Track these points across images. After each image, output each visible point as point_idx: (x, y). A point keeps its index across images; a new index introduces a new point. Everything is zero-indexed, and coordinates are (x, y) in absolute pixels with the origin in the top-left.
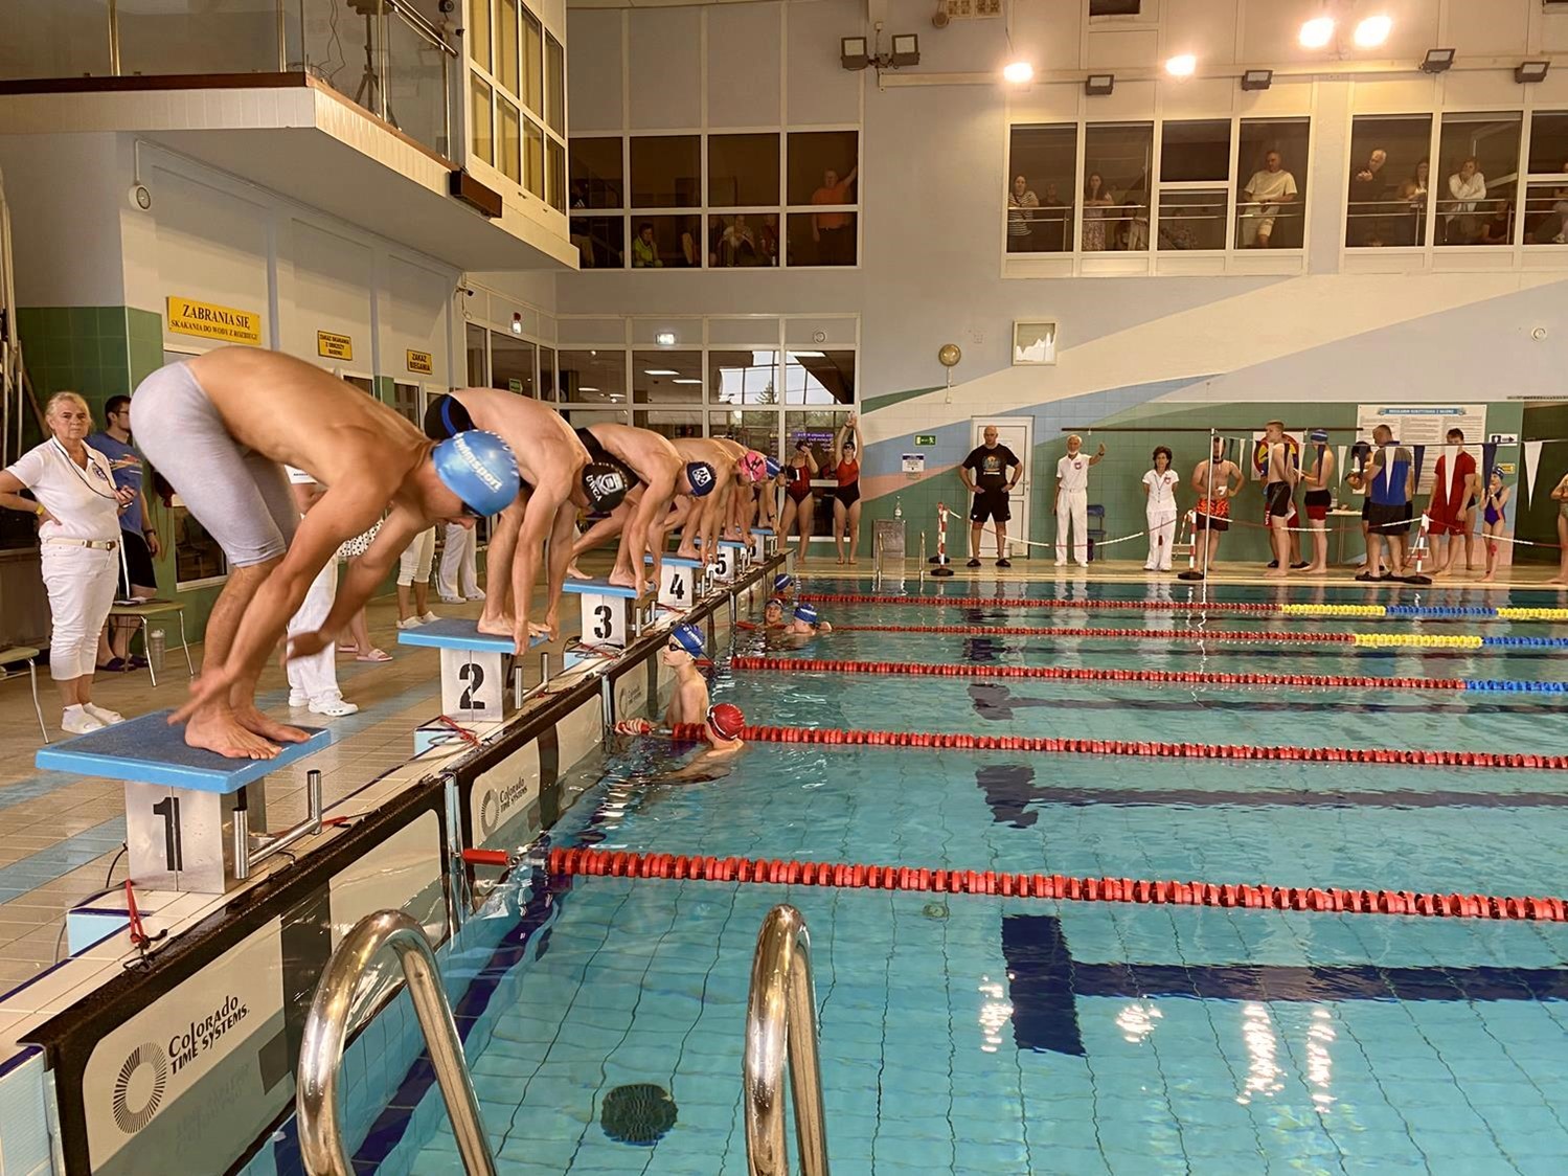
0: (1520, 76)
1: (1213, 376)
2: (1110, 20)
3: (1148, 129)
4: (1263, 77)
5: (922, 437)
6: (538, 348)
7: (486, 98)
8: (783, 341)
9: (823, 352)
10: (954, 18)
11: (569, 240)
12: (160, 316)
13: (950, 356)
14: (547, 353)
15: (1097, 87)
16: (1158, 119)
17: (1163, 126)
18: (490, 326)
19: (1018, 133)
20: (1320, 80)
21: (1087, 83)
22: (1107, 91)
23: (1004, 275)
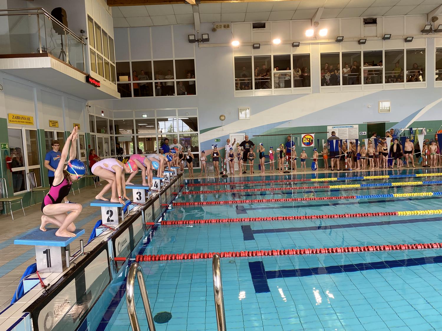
0: (360, 43)
1: (290, 120)
2: (258, 30)
3: (270, 57)
4: (297, 44)
5: (217, 140)
6: (108, 120)
7: (94, 55)
8: (177, 115)
9: (189, 118)
10: (218, 29)
11: (117, 91)
12: (6, 119)
13: (223, 118)
14: (111, 121)
15: (256, 47)
16: (272, 54)
17: (274, 56)
18: (95, 115)
19: (236, 59)
20: (312, 44)
21: (253, 46)
22: (259, 48)
23: (235, 96)
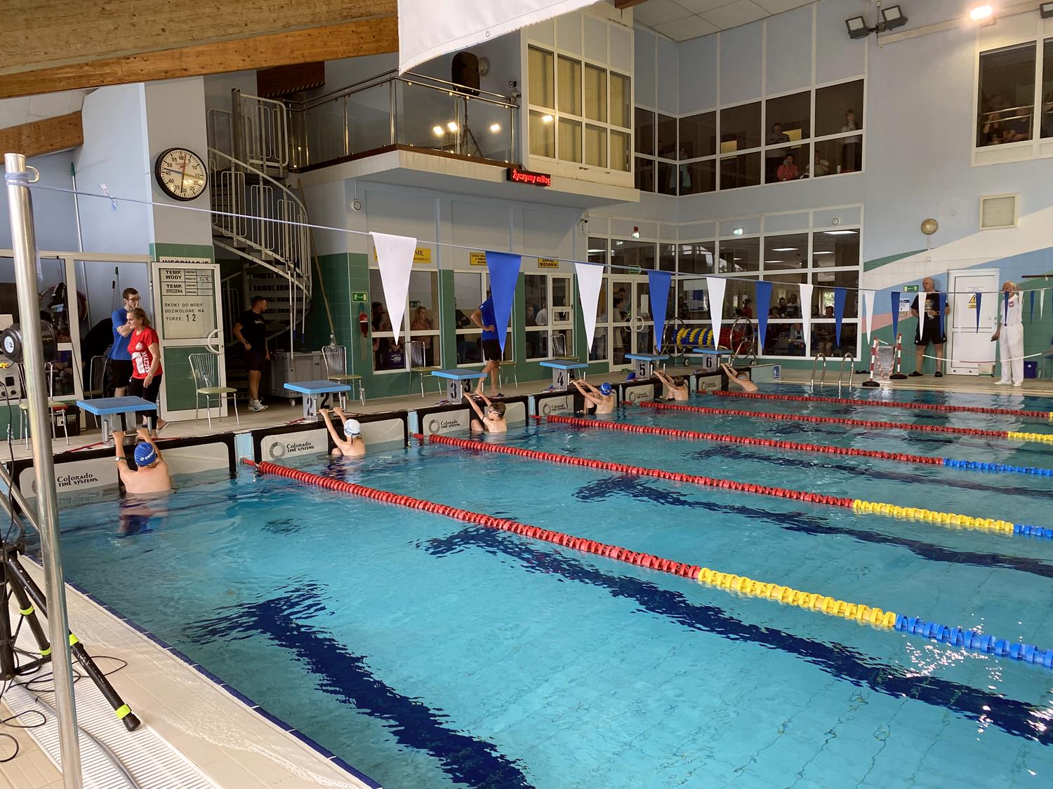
5: (908, 287)
6: (657, 245)
8: (811, 227)
11: (633, 185)
12: (367, 255)
13: (930, 227)
14: (666, 247)
15: (1049, 12)
18: (610, 237)
19: (985, 59)
21: (1041, 9)
23: (974, 164)
